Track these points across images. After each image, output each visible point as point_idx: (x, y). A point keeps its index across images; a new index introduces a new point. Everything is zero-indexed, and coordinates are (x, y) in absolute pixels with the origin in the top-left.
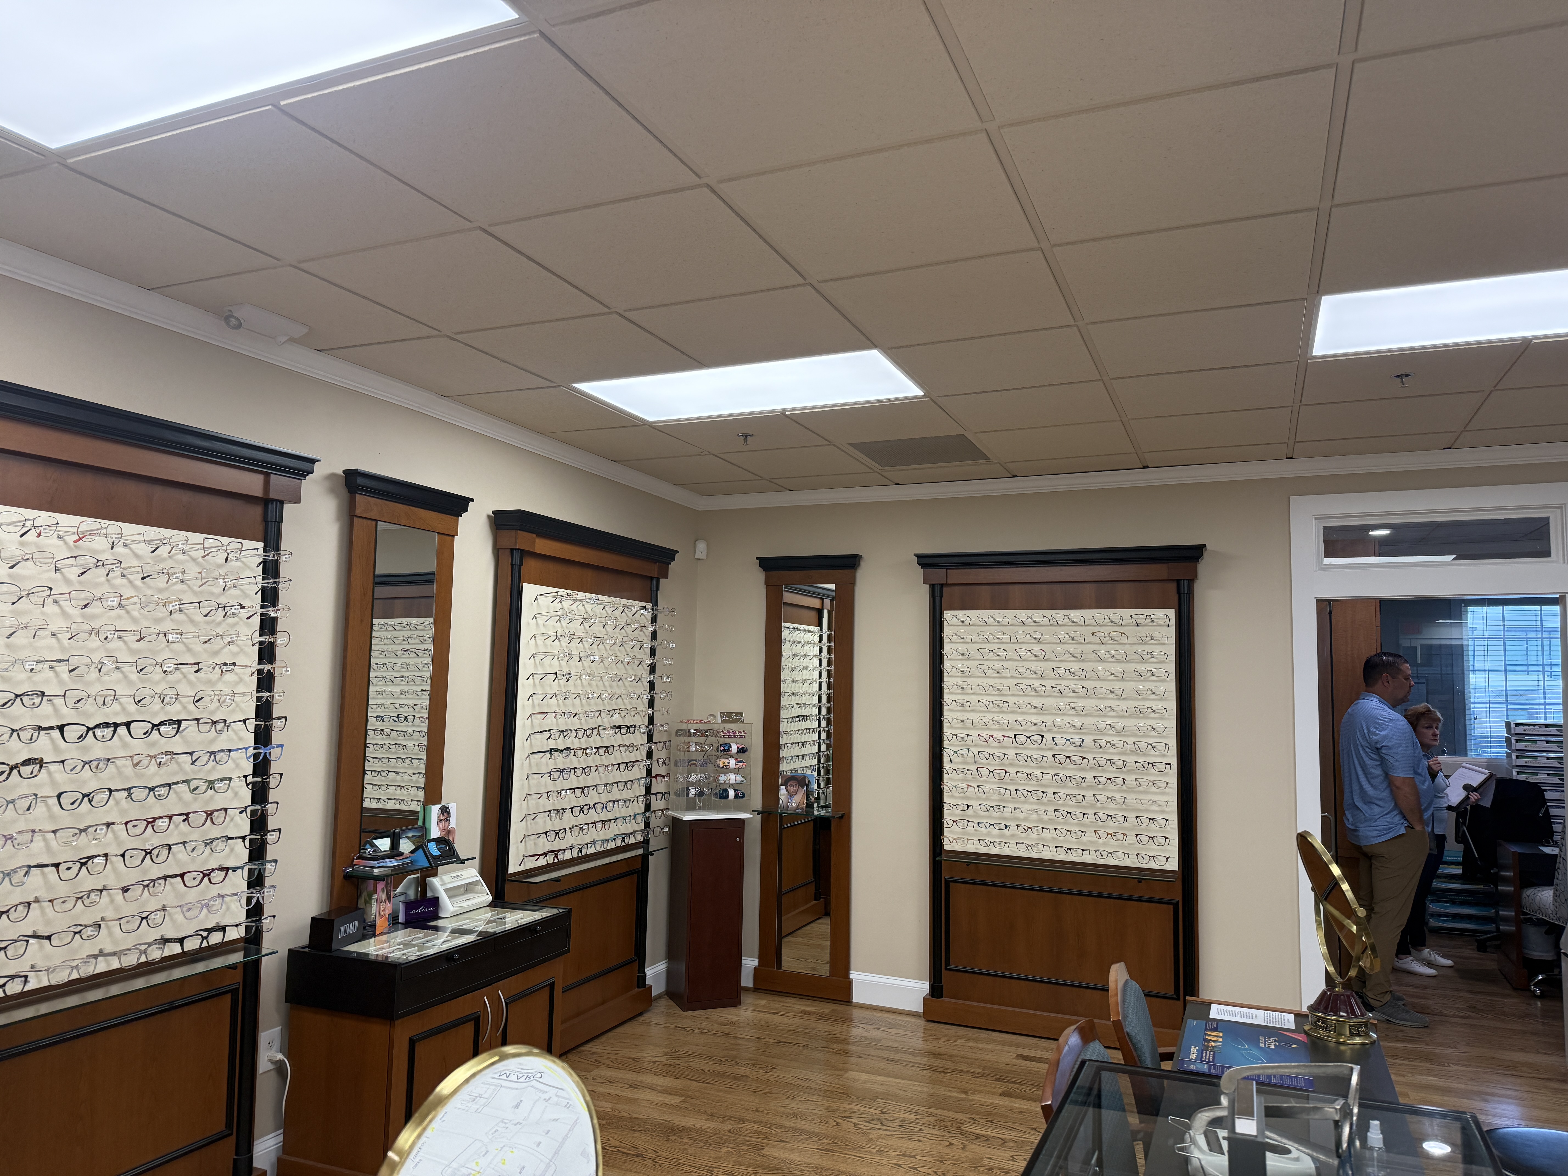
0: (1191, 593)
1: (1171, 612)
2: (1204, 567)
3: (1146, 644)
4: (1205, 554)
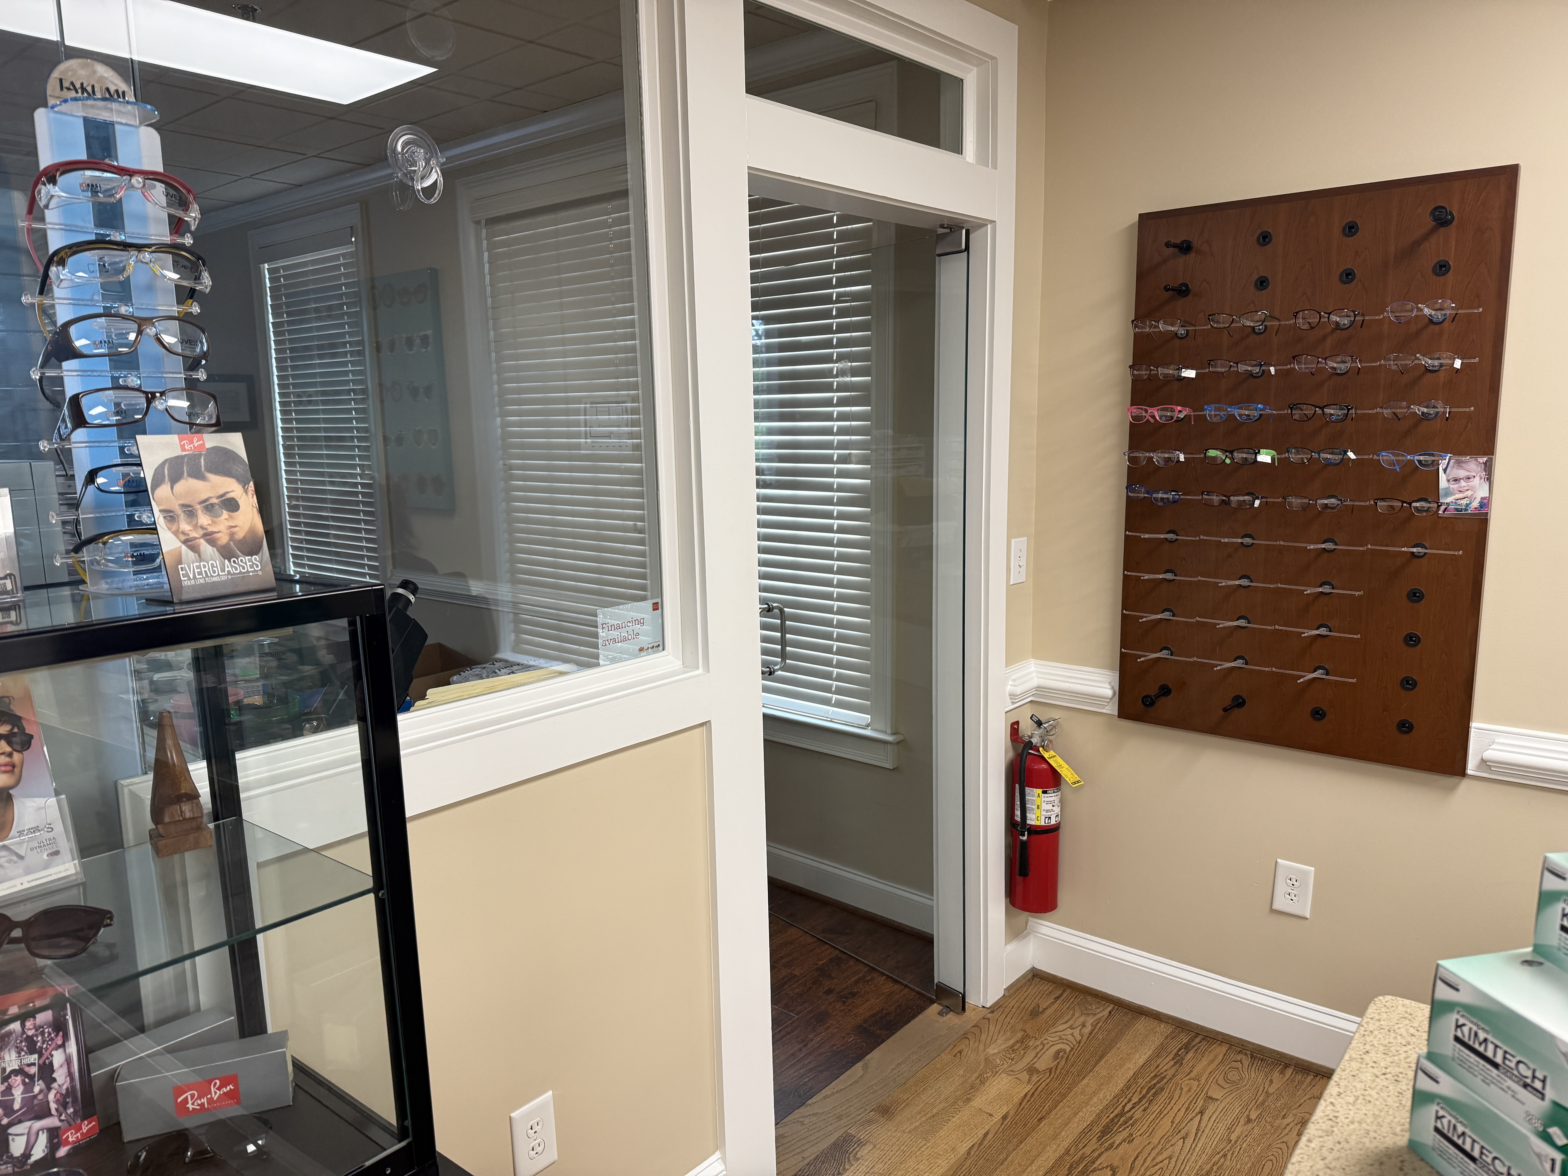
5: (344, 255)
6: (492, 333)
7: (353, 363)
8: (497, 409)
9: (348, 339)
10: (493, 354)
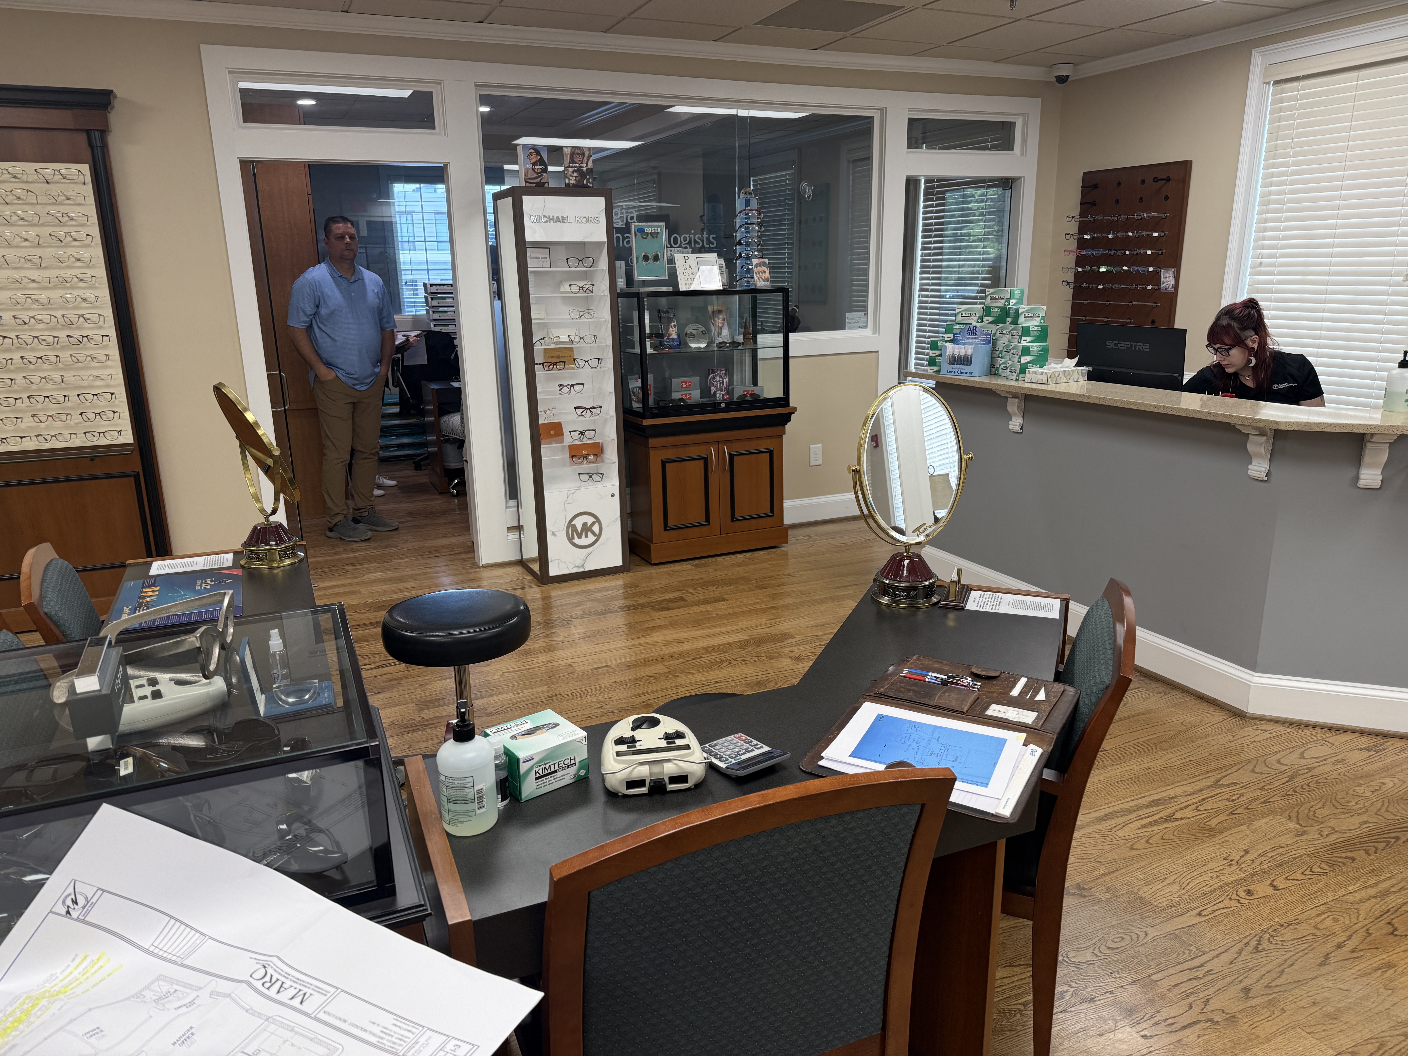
0: (104, 147)
1: (85, 168)
2: (116, 118)
3: (60, 204)
4: (116, 103)
5: (789, 175)
6: (850, 215)
7: (789, 229)
8: (849, 252)
9: (787, 217)
10: (850, 225)
